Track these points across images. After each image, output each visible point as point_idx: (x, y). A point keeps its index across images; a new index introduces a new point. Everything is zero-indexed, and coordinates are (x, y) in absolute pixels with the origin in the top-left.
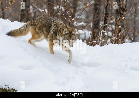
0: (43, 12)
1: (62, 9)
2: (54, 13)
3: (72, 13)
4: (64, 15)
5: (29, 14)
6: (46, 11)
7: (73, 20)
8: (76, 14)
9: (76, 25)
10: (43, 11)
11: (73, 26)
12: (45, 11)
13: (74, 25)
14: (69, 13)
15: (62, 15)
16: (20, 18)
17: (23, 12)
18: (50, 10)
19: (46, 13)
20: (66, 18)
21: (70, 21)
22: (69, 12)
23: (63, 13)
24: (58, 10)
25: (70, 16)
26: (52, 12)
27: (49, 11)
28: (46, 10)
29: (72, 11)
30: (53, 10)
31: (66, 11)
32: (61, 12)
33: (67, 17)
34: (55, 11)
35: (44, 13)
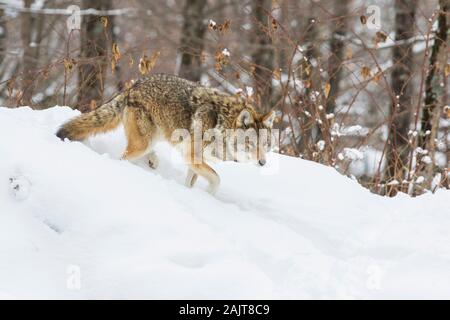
0: (239, 93)
1: (295, 85)
2: (273, 98)
3: (326, 96)
4: (303, 105)
6: (250, 91)
7: (330, 120)
8: (339, 101)
9: (339, 135)
10: (241, 90)
11: (330, 136)
12: (245, 90)
13: (333, 133)
14: (317, 98)
15: (297, 104)
18: (259, 89)
19: (247, 96)
20: (307, 113)
21: (320, 122)
22: (318, 93)
23: (301, 98)
24: (286, 87)
25: (321, 107)
26: (265, 95)
27: (259, 92)
28: (248, 88)
29: (326, 92)
30: (271, 90)
31: (308, 92)
32: (293, 92)
33: (312, 107)
34: (275, 93)
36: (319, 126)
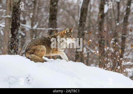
0: (94, 52)
1: (111, 50)
2: (105, 54)
4: (113, 56)
5: (82, 55)
6: (98, 52)
7: (121, 60)
8: (124, 55)
9: (124, 64)
10: (95, 51)
11: (122, 65)
12: (96, 51)
13: (122, 64)
14: (118, 54)
15: (112, 56)
16: (75, 58)
17: (77, 53)
18: (100, 51)
19: (97, 53)
20: (115, 58)
21: (119, 61)
22: (118, 52)
23: (113, 54)
24: (108, 51)
25: (119, 56)
26: (102, 53)
27: (100, 52)
28: (97, 51)
29: (120, 52)
30: (104, 52)
31: (115, 52)
32: (111, 52)
35: (96, 54)
36: (118, 62)
